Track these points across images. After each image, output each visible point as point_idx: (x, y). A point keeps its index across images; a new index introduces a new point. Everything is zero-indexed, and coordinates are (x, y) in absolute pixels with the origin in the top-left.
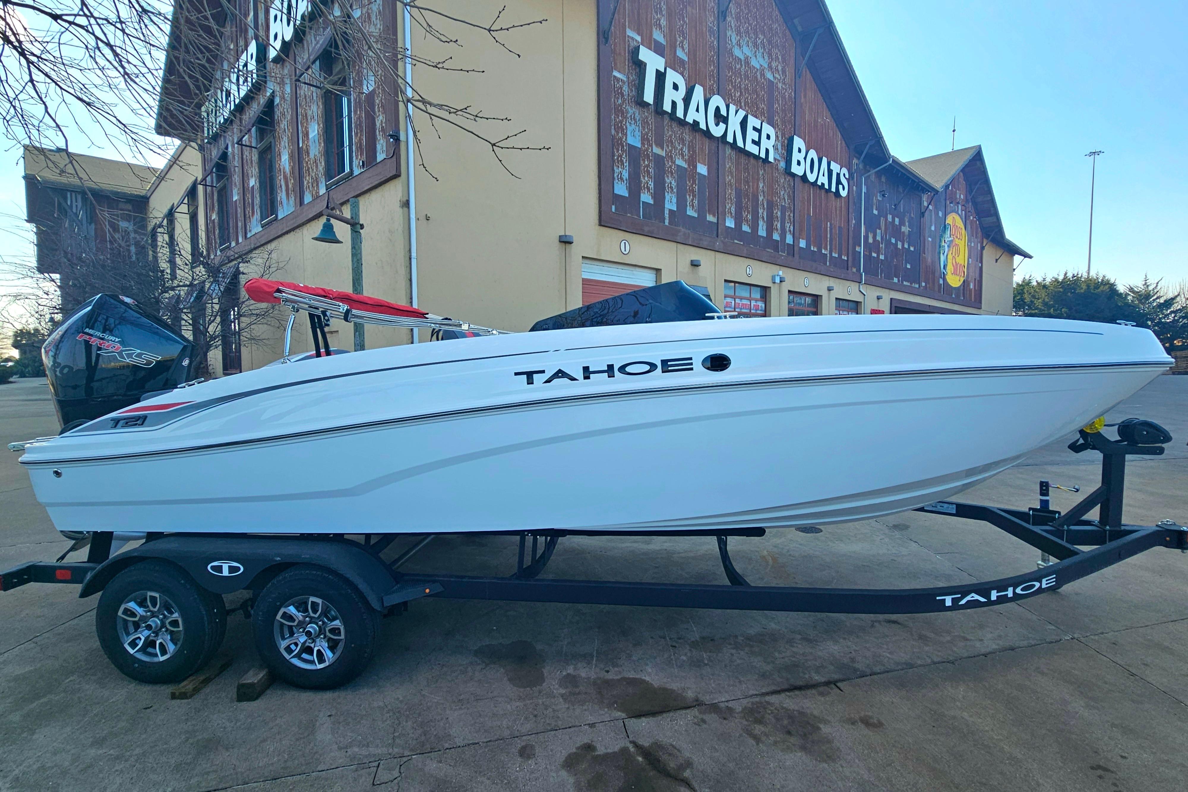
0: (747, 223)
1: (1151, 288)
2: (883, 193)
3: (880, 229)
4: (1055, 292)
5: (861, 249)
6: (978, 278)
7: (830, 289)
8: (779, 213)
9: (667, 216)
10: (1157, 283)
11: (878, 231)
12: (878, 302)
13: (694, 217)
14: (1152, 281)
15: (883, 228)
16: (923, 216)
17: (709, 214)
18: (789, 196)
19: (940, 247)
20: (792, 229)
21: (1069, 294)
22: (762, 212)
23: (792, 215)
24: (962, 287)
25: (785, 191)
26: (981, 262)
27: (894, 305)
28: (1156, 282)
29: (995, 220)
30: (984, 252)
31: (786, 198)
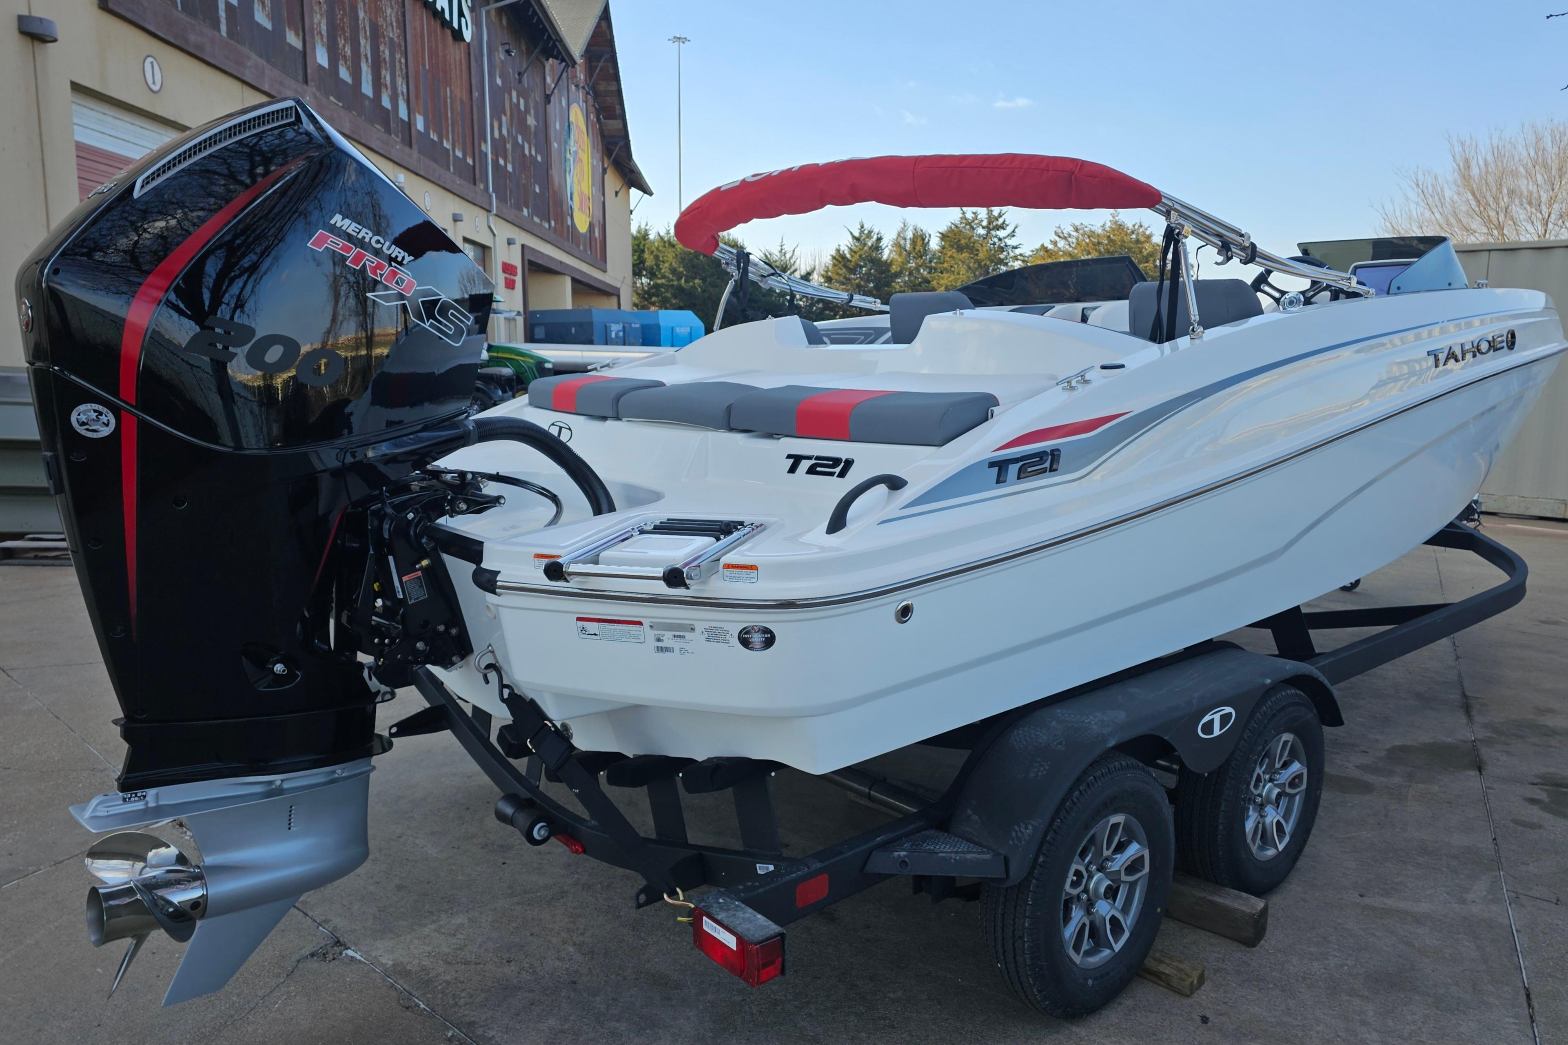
0: (346, 63)
1: (788, 256)
2: (507, 47)
3: (505, 115)
4: (685, 253)
5: (487, 148)
6: (602, 222)
7: (456, 219)
8: (387, 52)
9: (222, 14)
10: (794, 251)
11: (504, 118)
12: (509, 249)
13: (265, 29)
14: (788, 248)
15: (508, 113)
16: (549, 102)
17: (289, 28)
18: (398, 21)
19: (565, 161)
20: (405, 91)
21: (701, 257)
22: (365, 46)
23: (403, 61)
24: (588, 234)
25: (392, 8)
26: (604, 195)
27: (527, 257)
28: (792, 249)
29: (621, 126)
30: (606, 176)
31: (394, 24)
